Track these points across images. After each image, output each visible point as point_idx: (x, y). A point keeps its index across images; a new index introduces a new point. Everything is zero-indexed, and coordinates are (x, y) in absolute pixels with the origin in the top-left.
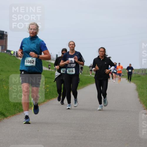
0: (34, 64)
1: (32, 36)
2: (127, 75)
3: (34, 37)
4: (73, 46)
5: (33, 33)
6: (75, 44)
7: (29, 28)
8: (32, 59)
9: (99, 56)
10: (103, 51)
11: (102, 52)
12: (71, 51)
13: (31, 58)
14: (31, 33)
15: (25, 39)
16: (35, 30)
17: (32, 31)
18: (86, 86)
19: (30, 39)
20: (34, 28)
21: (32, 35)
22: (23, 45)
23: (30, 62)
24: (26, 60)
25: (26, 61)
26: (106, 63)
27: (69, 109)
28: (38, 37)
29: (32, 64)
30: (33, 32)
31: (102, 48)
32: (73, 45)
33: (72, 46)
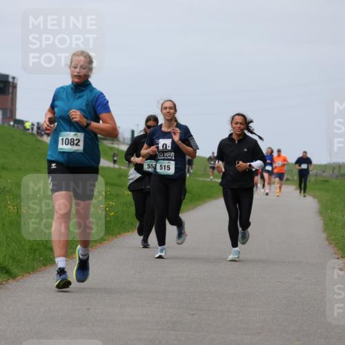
0: (80, 148)
1: (77, 82)
2: (296, 177)
3: (82, 84)
4: (172, 111)
5: (80, 76)
6: (177, 108)
7: (71, 63)
8: (75, 135)
9: (231, 135)
10: (241, 123)
11: (238, 125)
12: (167, 122)
13: (73, 133)
14: (76, 76)
15: (62, 88)
16: (84, 69)
17: (78, 70)
18: (199, 205)
19: (72, 88)
20: (82, 63)
21: (76, 80)
22: (57, 103)
23: (72, 142)
24: (60, 138)
25: (63, 139)
26: (246, 150)
27: (160, 257)
28: (90, 84)
29: (75, 148)
30: (79, 73)
31: (238, 114)
32: (170, 108)
33: (168, 110)
